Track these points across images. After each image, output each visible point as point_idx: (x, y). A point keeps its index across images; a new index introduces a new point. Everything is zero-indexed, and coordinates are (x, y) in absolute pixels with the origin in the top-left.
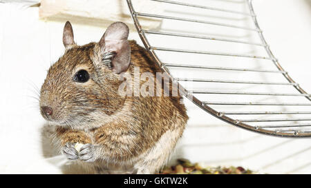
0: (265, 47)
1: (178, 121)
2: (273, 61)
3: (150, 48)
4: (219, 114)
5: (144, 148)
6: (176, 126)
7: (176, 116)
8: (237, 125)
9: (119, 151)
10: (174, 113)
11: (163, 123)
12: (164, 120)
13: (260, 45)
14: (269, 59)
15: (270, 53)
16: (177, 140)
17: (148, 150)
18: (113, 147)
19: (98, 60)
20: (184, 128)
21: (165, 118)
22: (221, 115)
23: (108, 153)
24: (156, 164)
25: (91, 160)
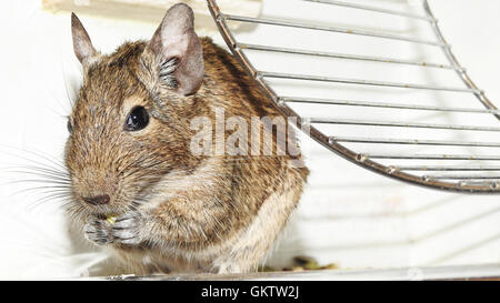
0: (443, 47)
1: (290, 177)
2: (458, 72)
3: (235, 46)
4: (359, 156)
5: (233, 229)
6: (287, 186)
7: (285, 168)
8: (392, 176)
9: (183, 232)
10: (283, 164)
11: (265, 182)
12: (266, 177)
13: (434, 44)
14: (450, 68)
15: (453, 58)
16: (288, 211)
17: (241, 230)
18: (175, 223)
19: (153, 79)
20: (301, 191)
21: (268, 172)
22: (363, 159)
23: (164, 232)
24: (251, 255)
25: (132, 241)
